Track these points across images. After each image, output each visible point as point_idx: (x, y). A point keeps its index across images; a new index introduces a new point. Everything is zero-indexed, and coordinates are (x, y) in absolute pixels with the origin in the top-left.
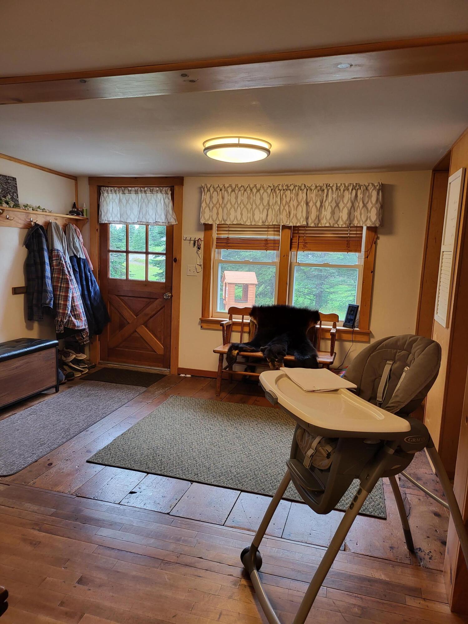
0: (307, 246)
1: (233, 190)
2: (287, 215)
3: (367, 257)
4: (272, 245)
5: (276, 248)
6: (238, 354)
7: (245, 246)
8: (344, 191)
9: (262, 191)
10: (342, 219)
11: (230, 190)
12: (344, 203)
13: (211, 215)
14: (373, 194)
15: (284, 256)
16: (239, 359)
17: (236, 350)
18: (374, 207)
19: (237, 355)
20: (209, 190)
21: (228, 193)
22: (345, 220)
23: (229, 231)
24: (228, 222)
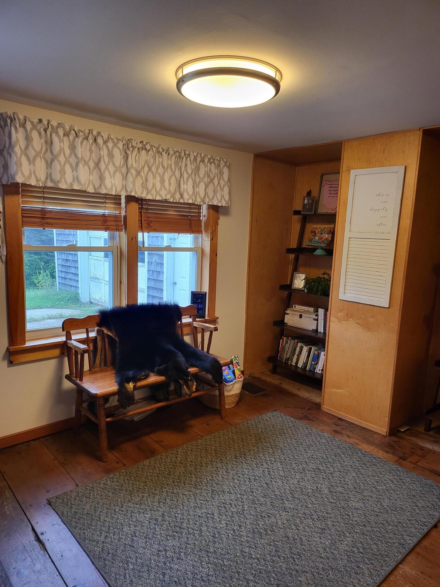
0: (151, 225)
1: (66, 134)
2: (143, 183)
3: (213, 239)
4: (113, 223)
5: (119, 227)
6: (135, 388)
7: (75, 224)
8: (200, 162)
9: (110, 144)
10: (199, 195)
11: (61, 132)
12: (200, 177)
13: (32, 171)
14: (224, 170)
15: (132, 239)
16: (138, 395)
17: (128, 383)
18: (226, 186)
19: (134, 390)
20: (23, 125)
21: (59, 137)
22: (203, 196)
23: (44, 198)
24: (63, 186)
